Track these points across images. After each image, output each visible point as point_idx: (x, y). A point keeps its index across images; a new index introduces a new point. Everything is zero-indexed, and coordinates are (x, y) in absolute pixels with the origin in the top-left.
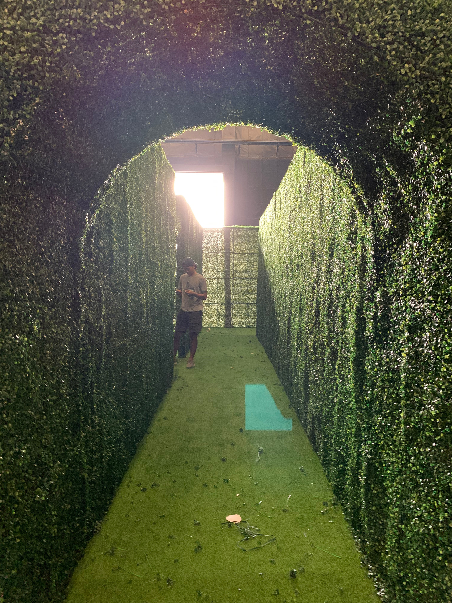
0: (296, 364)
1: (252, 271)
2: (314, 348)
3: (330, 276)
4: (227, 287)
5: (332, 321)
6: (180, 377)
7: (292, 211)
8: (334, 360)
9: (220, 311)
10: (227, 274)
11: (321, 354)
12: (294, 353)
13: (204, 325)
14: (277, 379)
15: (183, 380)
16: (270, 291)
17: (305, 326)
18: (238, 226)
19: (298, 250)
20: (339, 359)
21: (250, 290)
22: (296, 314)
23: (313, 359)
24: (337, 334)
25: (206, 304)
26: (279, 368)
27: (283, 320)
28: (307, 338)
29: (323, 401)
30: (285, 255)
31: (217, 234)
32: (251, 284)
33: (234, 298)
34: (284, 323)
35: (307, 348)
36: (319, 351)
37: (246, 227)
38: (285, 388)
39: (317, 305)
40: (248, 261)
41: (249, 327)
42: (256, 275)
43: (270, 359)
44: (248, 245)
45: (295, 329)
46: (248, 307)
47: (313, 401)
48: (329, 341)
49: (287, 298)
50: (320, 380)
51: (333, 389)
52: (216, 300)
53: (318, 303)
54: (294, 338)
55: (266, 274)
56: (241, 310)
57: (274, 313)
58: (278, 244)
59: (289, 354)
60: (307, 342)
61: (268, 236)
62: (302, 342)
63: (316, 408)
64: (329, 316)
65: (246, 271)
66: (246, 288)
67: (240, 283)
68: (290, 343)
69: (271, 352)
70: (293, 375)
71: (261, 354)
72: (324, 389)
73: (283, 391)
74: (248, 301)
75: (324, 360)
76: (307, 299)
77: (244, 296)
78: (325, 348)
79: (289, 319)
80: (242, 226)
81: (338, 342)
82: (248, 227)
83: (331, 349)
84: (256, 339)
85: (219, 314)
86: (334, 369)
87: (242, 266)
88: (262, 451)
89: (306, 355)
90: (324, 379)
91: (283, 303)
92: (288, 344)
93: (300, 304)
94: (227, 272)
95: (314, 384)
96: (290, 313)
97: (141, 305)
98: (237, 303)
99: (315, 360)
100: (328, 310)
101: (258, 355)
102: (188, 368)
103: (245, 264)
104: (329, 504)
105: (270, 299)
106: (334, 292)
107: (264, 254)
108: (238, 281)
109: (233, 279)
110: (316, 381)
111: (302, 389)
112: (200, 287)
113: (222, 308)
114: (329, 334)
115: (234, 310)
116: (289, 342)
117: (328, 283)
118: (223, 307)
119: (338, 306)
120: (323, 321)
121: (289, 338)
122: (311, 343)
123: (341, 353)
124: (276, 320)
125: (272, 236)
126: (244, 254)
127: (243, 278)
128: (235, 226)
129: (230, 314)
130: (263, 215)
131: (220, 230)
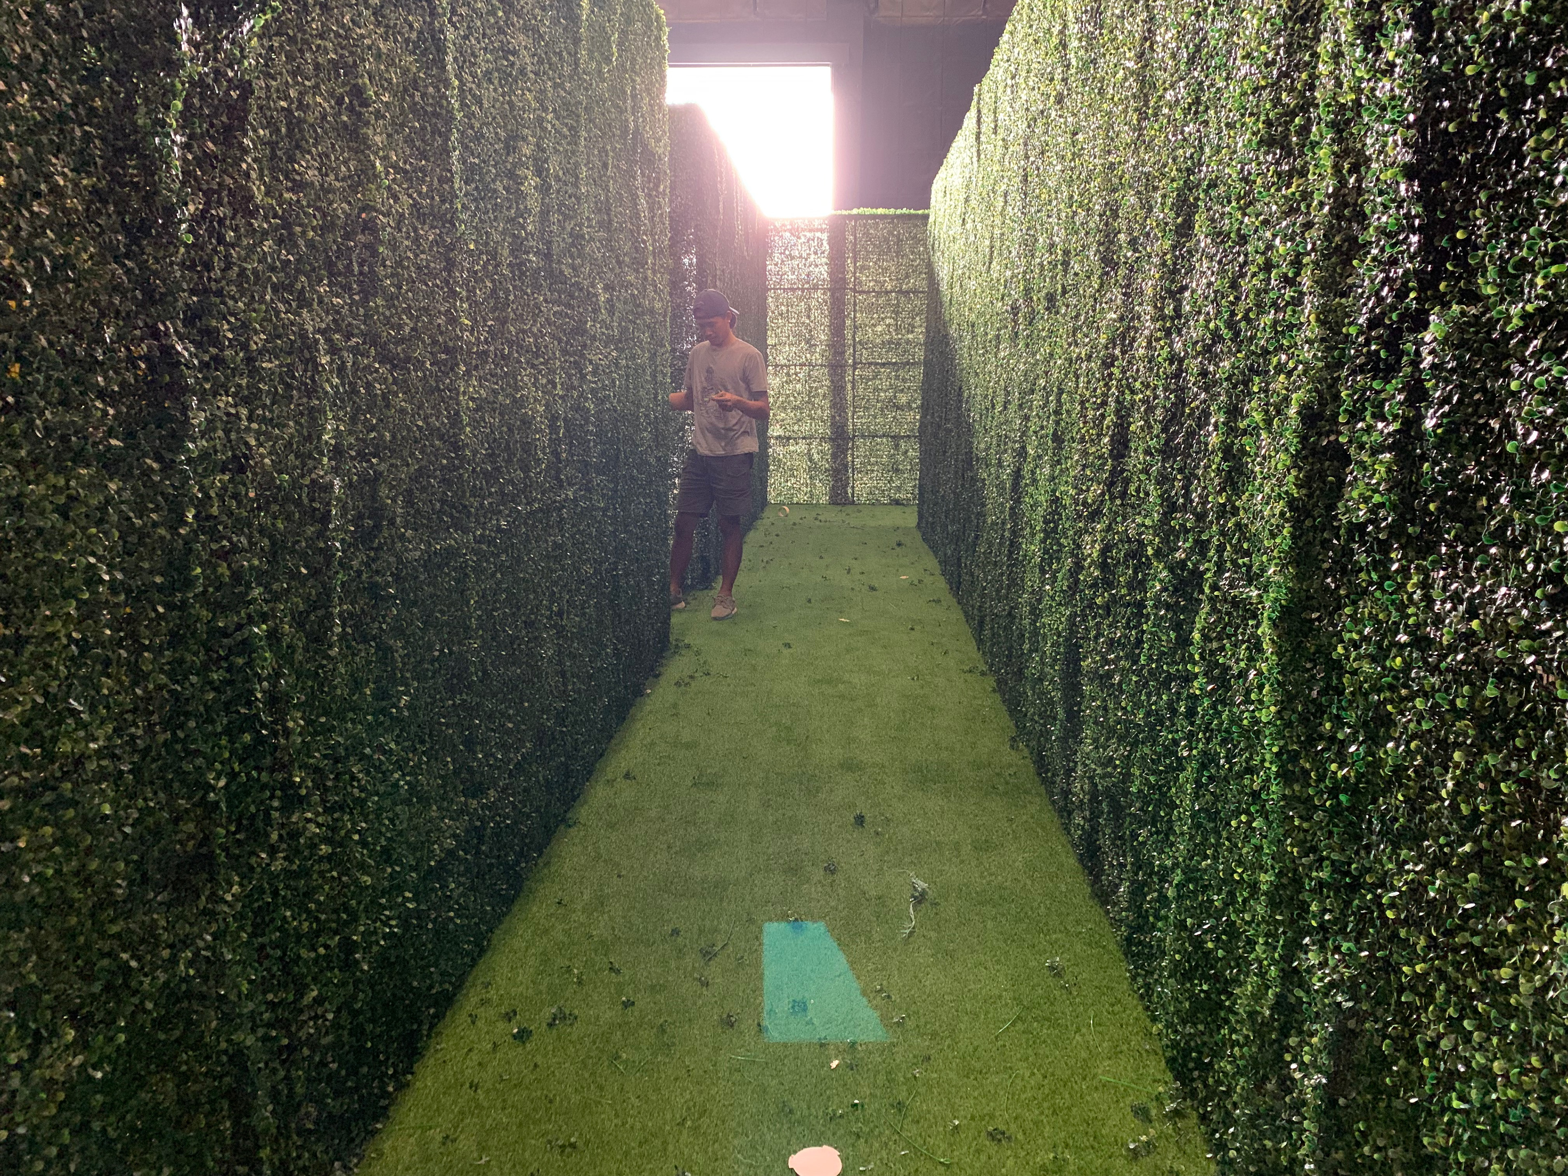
0: (1036, 613)
1: (908, 342)
2: (1103, 566)
3: (1177, 310)
4: (837, 389)
5: (1181, 471)
6: (688, 646)
7: (1032, 123)
8: (1184, 610)
9: (816, 457)
10: (836, 353)
11: (1130, 586)
12: (1032, 579)
13: (772, 496)
14: (976, 655)
15: (698, 653)
16: (960, 394)
17: (1072, 492)
18: (868, 211)
19: (1052, 245)
20: (1205, 608)
21: (903, 399)
22: (1040, 457)
23: (1099, 601)
24: (1200, 517)
25: (777, 438)
26: (981, 623)
27: (998, 477)
28: (1080, 533)
29: (1135, 744)
30: (1009, 273)
31: (808, 235)
32: (904, 380)
33: (856, 421)
34: (1001, 487)
35: (1078, 566)
36: (1124, 575)
37: (892, 211)
38: (998, 682)
39: (1120, 417)
40: (897, 313)
41: (897, 502)
42: (920, 354)
43: (956, 595)
44: (899, 265)
45: (1035, 505)
46: (897, 447)
47: (1095, 740)
48: (1165, 540)
49: (1012, 408)
50: (1124, 672)
51: (1174, 712)
52: (805, 428)
53: (1123, 415)
54: (1033, 535)
55: (947, 344)
56: (877, 456)
57: (969, 461)
58: (987, 242)
59: (1015, 583)
60: (1079, 547)
61: (957, 228)
62: (1060, 545)
63: (1104, 765)
64: (1167, 452)
65: (890, 342)
66: (890, 393)
67: (875, 378)
68: (1019, 548)
69: (959, 576)
70: (1026, 646)
71: (928, 580)
72: (1138, 705)
73: (994, 691)
74: (895, 430)
75: (1141, 605)
76: (1082, 403)
77: (885, 416)
78: (1149, 566)
79: (1017, 475)
80: (881, 211)
81: (1202, 547)
82: (899, 212)
83: (1171, 570)
84: (918, 535)
85: (814, 467)
86: (1184, 641)
87: (879, 329)
88: (923, 893)
89: (1074, 586)
90: (1138, 674)
91: (999, 426)
92: (1011, 553)
93: (1057, 423)
94: (837, 345)
95: (1102, 686)
96: (1022, 453)
97: (523, 422)
98: (863, 436)
99: (1107, 608)
100: (1165, 430)
101: (920, 581)
102: (715, 619)
103: (888, 321)
104: (1153, 1112)
105: (959, 416)
106: (1193, 365)
107: (944, 287)
108: (868, 373)
109: (854, 367)
110: (1109, 675)
111: (1057, 695)
112: (746, 380)
113: (821, 452)
114: (1166, 516)
115: (858, 454)
116: (1014, 545)
117: (1168, 333)
118: (826, 446)
119: (1206, 414)
120: (1146, 471)
121: (1014, 532)
122: (1092, 550)
123: (1215, 587)
124: (974, 480)
125: (969, 225)
126: (887, 293)
127: (883, 365)
128: (861, 211)
129: (846, 466)
130: (942, 168)
131: (816, 224)
